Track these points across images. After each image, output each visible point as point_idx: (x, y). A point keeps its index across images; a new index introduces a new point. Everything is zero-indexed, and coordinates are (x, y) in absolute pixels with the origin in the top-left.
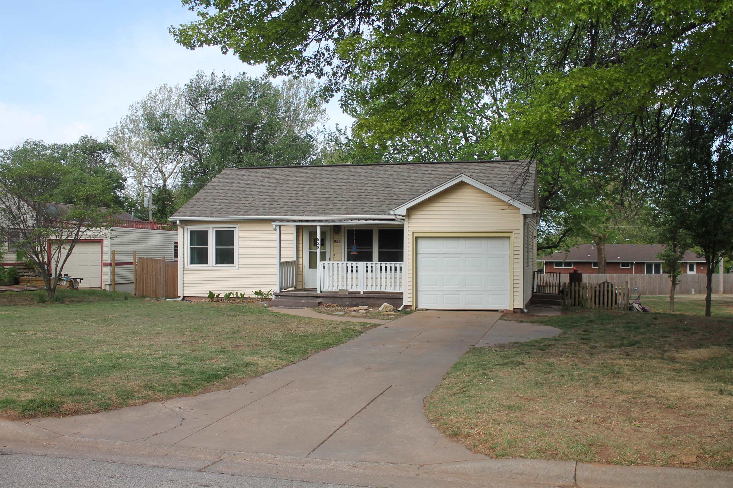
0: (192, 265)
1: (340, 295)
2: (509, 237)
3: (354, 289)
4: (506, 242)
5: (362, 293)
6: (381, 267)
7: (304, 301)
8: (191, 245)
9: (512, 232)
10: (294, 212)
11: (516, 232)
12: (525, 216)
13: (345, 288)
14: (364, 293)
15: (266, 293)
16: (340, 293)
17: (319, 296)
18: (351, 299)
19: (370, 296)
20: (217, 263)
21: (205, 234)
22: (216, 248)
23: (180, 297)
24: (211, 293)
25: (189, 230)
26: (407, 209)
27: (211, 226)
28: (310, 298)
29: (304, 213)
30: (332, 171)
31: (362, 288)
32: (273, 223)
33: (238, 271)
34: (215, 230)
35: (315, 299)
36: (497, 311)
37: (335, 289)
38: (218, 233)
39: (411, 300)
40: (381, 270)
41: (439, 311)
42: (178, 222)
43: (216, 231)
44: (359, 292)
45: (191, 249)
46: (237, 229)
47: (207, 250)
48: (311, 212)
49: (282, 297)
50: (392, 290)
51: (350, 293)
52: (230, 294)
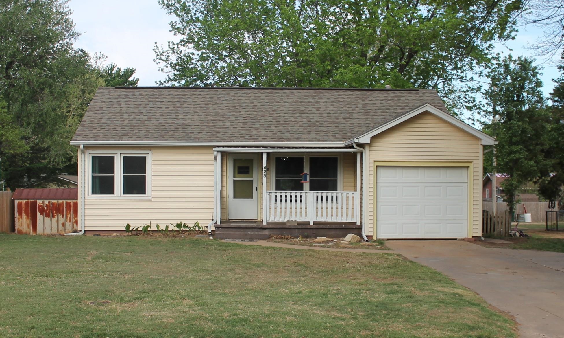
0: (94, 195)
1: (289, 226)
2: (468, 167)
3: (303, 220)
4: (464, 171)
5: (312, 224)
6: (317, 197)
7: (250, 233)
8: (93, 172)
9: (471, 162)
10: (217, 137)
11: (475, 162)
12: (485, 147)
13: (293, 219)
14: (315, 223)
15: (192, 225)
16: (288, 224)
17: (265, 227)
18: (300, 231)
19: (321, 226)
20: (125, 192)
21: (111, 160)
22: (124, 176)
23: (81, 231)
24: (128, 226)
25: (91, 155)
26: (371, 138)
27: (119, 152)
28: (256, 230)
29: (230, 139)
30: (228, 94)
31: (311, 219)
32: (214, 149)
33: (151, 201)
34: (122, 156)
35: (261, 230)
36: (455, 239)
37: (283, 219)
38: (127, 160)
39: (372, 230)
40: (317, 199)
41: (400, 241)
42: (82, 147)
43: (124, 157)
44: (308, 223)
45: (93, 177)
46: (150, 155)
47: (113, 177)
48: (237, 137)
49: (223, 229)
50: (344, 220)
51: (299, 223)
52: (148, 226)
